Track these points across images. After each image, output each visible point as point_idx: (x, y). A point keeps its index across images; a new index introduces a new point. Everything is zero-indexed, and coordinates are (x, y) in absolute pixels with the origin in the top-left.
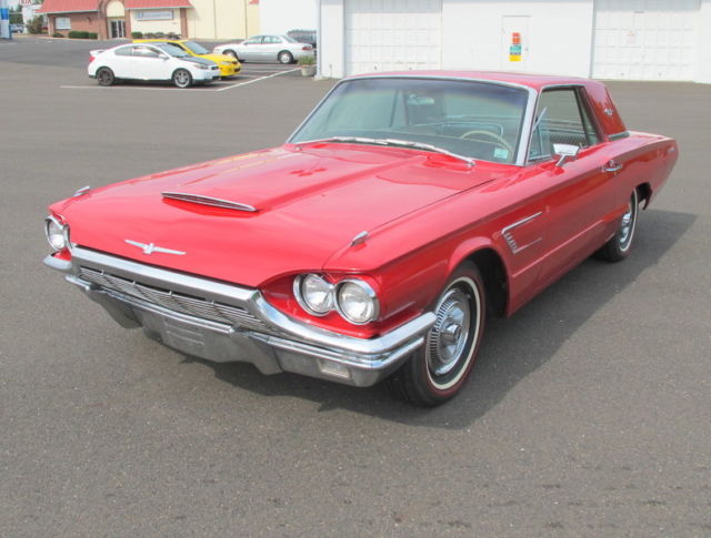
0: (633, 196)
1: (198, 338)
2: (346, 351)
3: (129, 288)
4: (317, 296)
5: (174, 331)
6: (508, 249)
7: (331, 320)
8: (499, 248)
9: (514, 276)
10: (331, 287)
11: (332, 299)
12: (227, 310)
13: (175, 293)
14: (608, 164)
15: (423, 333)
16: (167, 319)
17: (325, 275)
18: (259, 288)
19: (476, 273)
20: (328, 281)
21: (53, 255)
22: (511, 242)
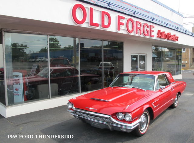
0: (177, 94)
1: (98, 124)
2: (126, 126)
3: (85, 116)
4: (121, 116)
5: (93, 123)
6: (153, 107)
7: (124, 120)
8: (152, 107)
9: (155, 111)
10: (123, 115)
11: (123, 117)
12: (105, 119)
13: (95, 116)
14: (171, 89)
15: (139, 123)
16: (92, 121)
17: (123, 113)
18: (111, 115)
19: (148, 111)
20: (123, 114)
21: (69, 109)
22: (154, 106)
